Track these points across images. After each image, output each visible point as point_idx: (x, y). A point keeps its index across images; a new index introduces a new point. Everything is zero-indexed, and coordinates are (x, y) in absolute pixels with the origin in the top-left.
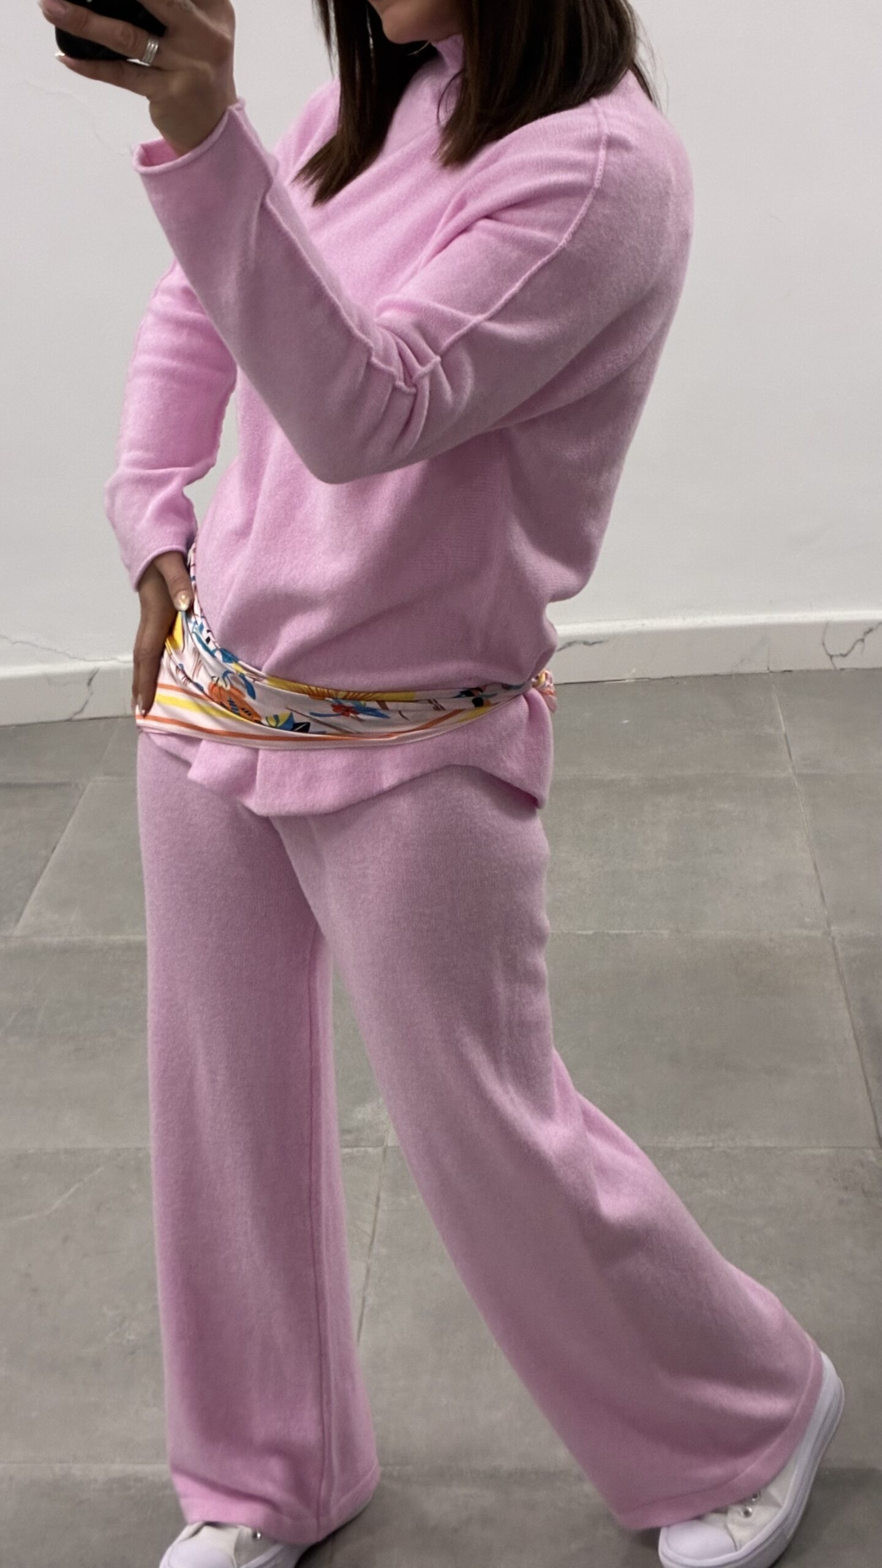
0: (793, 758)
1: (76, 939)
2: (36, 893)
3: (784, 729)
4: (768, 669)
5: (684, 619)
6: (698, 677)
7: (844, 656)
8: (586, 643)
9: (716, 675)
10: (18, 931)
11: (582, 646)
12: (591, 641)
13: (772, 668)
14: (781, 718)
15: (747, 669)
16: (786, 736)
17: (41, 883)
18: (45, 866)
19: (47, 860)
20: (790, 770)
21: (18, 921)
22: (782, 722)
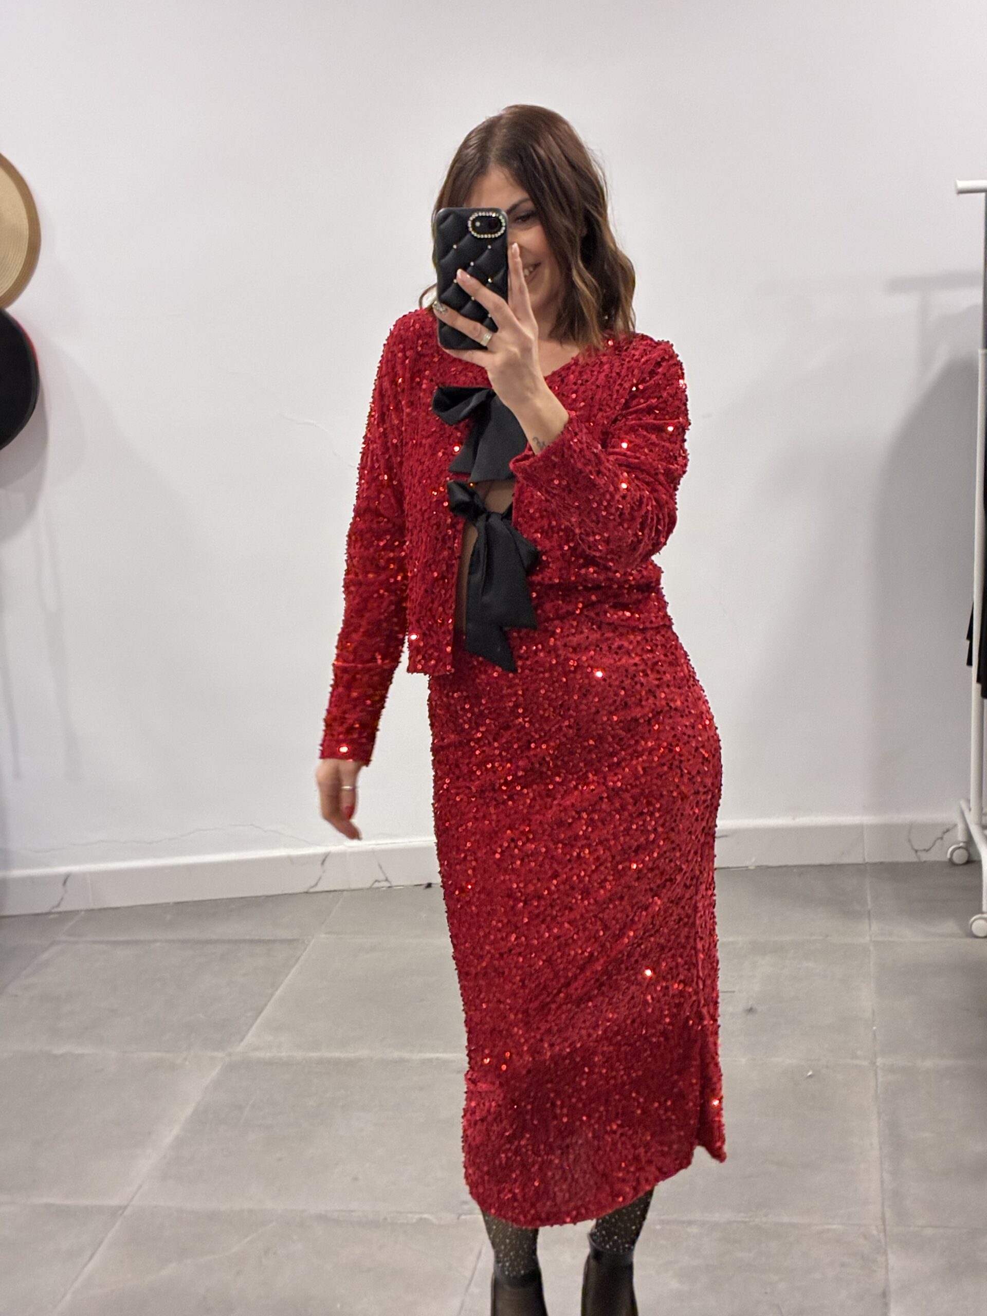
1: (284, 1054)
2: (259, 1020)
3: (869, 907)
4: (864, 861)
5: (794, 819)
7: (928, 851)
9: (821, 865)
10: (240, 1048)
13: (867, 861)
15: (846, 860)
16: (869, 911)
17: (262, 1015)
18: (268, 1001)
19: (272, 995)
20: (868, 938)
21: (242, 1040)
22: (869, 900)
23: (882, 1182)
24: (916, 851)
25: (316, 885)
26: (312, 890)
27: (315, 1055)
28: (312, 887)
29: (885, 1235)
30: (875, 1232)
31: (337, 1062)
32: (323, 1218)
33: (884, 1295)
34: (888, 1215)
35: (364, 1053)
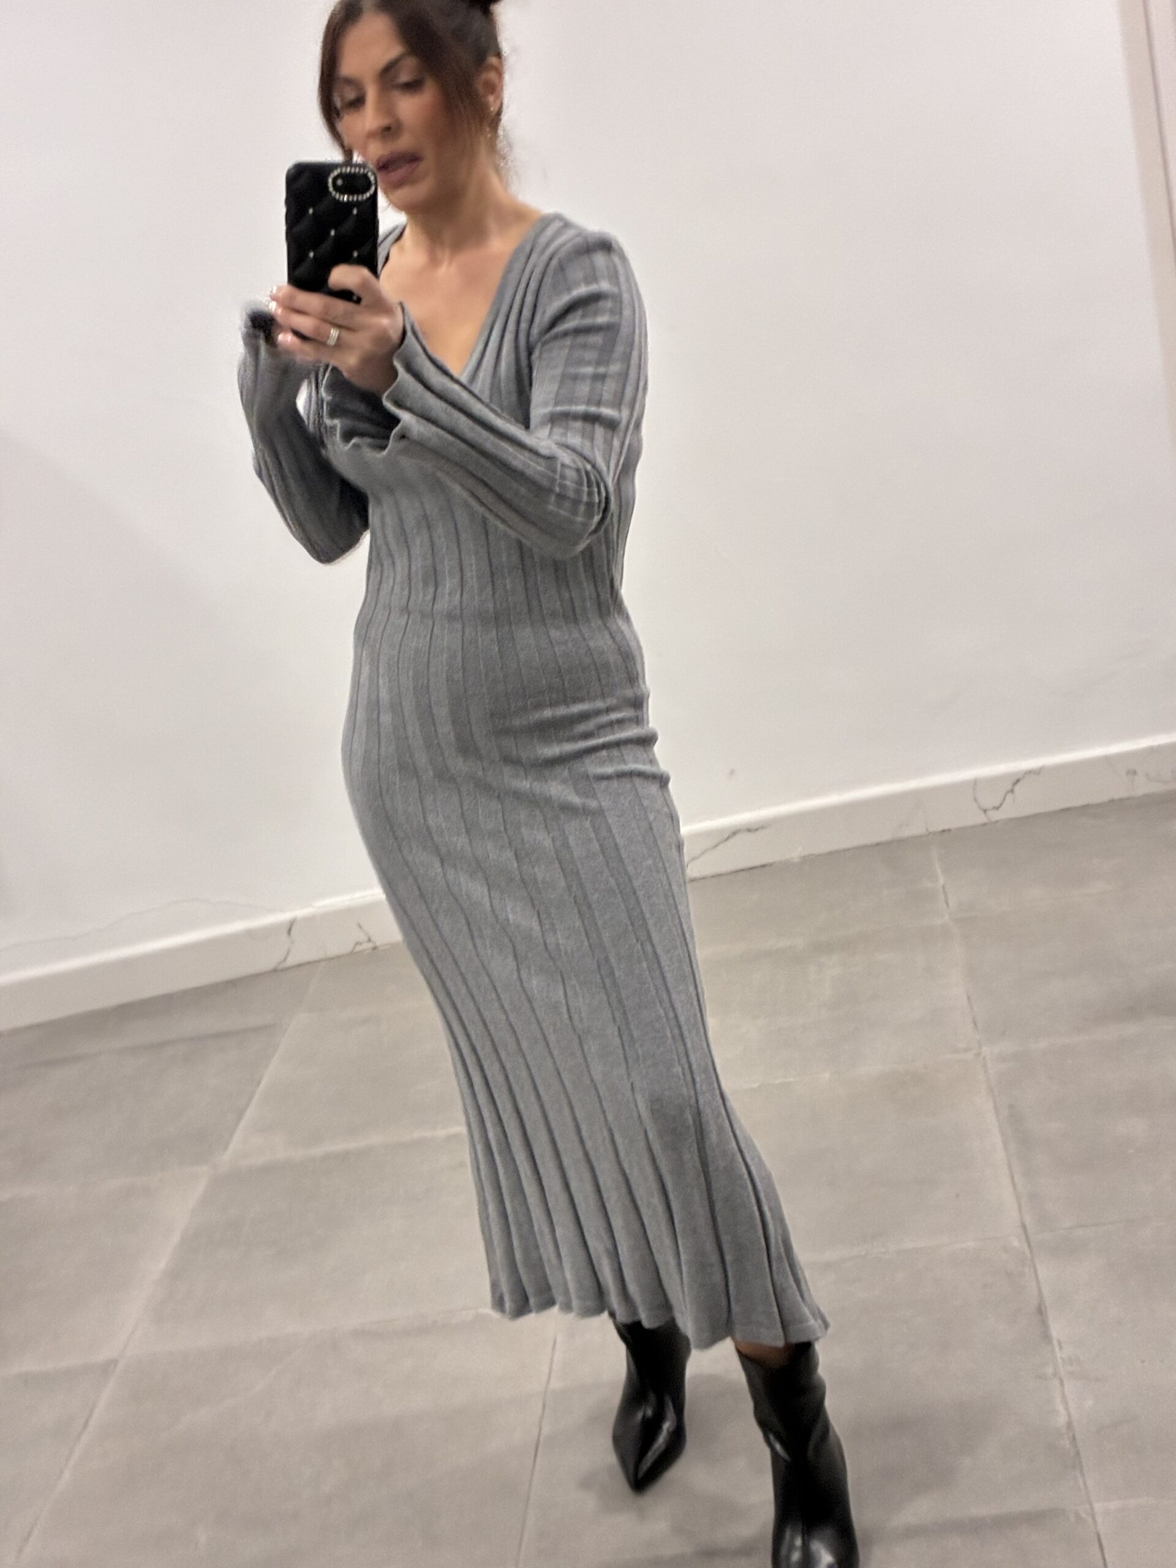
0: (951, 904)
1: (278, 1157)
2: (243, 1124)
3: (942, 882)
4: (927, 830)
7: (997, 808)
8: (749, 830)
9: (878, 844)
10: (226, 1158)
11: (746, 835)
12: (754, 827)
13: (931, 829)
14: (939, 871)
15: (906, 833)
16: (943, 887)
17: (250, 1113)
18: (250, 1100)
19: (252, 1094)
20: (947, 917)
21: (225, 1149)
22: (940, 875)
23: (1014, 1185)
24: (985, 811)
25: (285, 959)
26: (281, 967)
27: (318, 1151)
28: (280, 963)
29: (1029, 1245)
30: (1016, 1243)
31: (345, 1155)
32: (360, 1334)
33: (1041, 1311)
34: (1028, 1221)
35: (375, 1139)
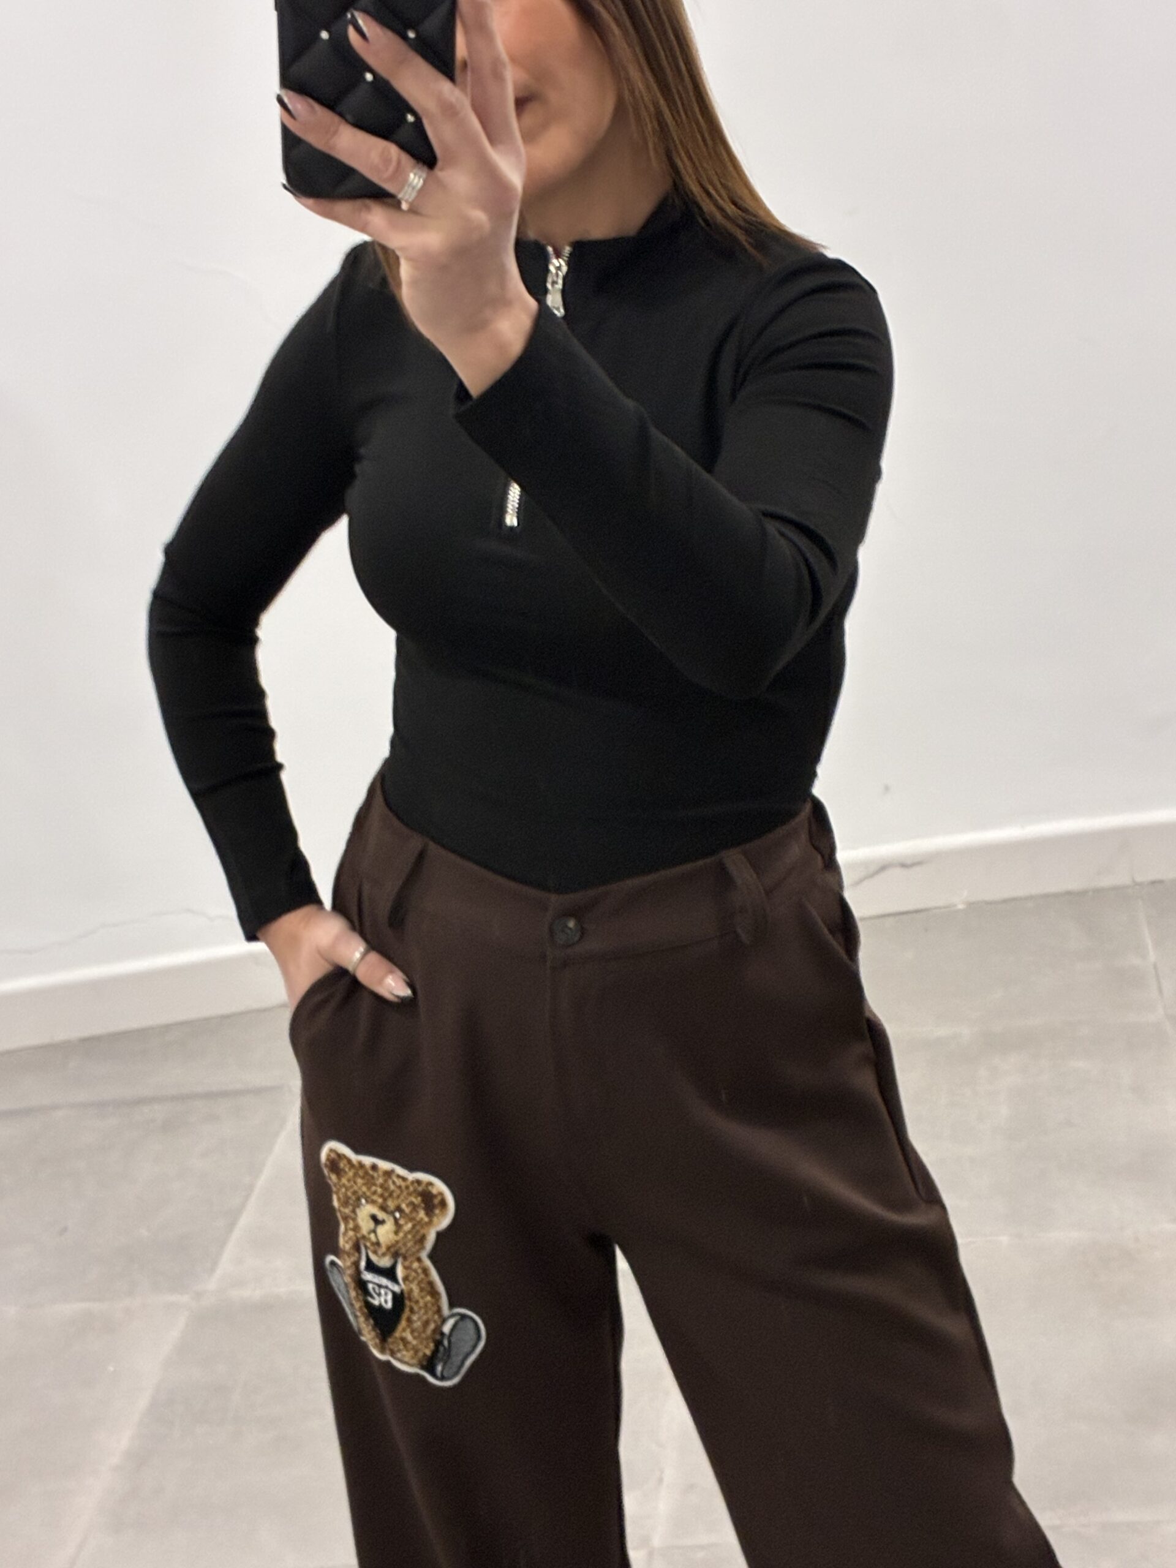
0: (1165, 993)
2: (237, 1233)
3: (1152, 956)
4: (1134, 881)
6: (1046, 896)
8: (904, 865)
9: (1069, 893)
10: (212, 1284)
11: (898, 871)
12: (909, 862)
13: (1139, 879)
14: (1149, 942)
15: (1106, 882)
16: (1155, 967)
17: (244, 1221)
18: (247, 1197)
19: (251, 1188)
20: (1161, 1011)
21: (212, 1270)
22: (1150, 947)
